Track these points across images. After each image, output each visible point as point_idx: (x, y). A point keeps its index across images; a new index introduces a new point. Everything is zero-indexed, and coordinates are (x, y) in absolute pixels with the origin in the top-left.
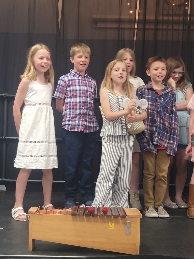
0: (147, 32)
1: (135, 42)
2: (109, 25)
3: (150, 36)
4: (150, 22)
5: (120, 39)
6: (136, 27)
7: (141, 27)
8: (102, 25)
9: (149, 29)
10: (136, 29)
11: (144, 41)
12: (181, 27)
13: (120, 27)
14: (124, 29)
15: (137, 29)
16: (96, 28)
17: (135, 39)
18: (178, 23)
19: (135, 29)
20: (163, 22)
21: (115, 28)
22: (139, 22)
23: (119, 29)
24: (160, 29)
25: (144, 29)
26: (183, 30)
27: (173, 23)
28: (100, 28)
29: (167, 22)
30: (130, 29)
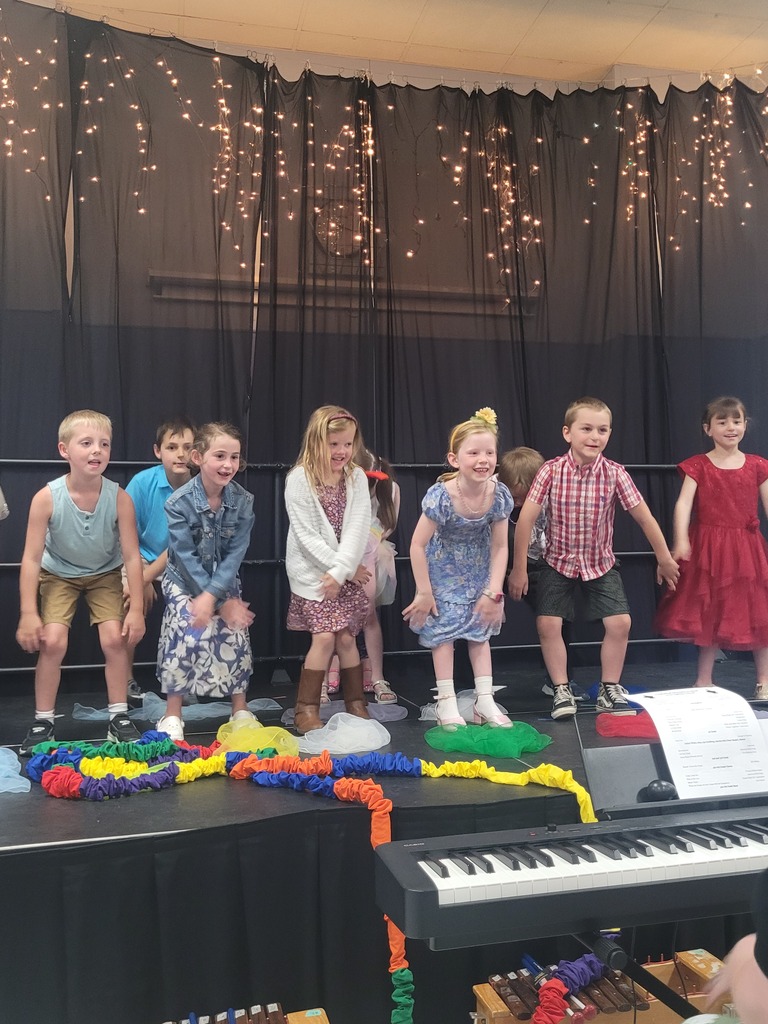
0: (279, 312)
1: (254, 335)
2: (191, 296)
3: (287, 322)
4: (287, 291)
5: (220, 328)
6: (256, 301)
7: (267, 300)
8: (176, 295)
9: (285, 306)
10: (256, 305)
11: (274, 333)
12: (355, 305)
13: (219, 299)
14: (227, 304)
15: (258, 305)
16: (161, 300)
17: (254, 328)
18: (348, 294)
19: (253, 305)
20: (316, 292)
21: (207, 302)
22: (262, 289)
23: (215, 303)
24: (308, 307)
25: (274, 307)
26: (360, 310)
27: (337, 293)
28: (170, 301)
29: (326, 293)
30: (242, 305)
